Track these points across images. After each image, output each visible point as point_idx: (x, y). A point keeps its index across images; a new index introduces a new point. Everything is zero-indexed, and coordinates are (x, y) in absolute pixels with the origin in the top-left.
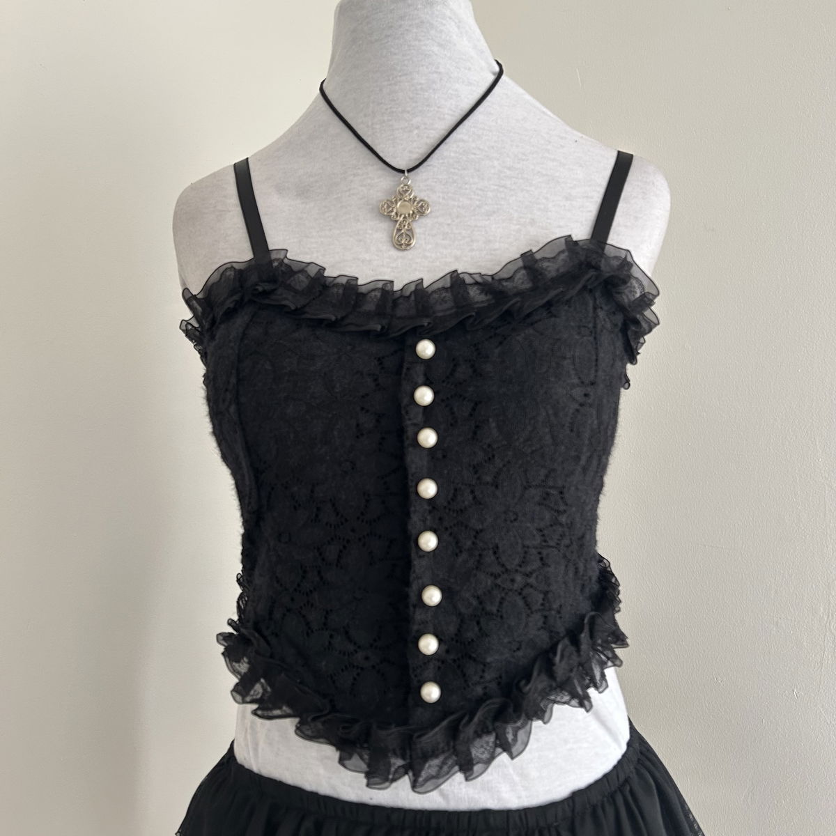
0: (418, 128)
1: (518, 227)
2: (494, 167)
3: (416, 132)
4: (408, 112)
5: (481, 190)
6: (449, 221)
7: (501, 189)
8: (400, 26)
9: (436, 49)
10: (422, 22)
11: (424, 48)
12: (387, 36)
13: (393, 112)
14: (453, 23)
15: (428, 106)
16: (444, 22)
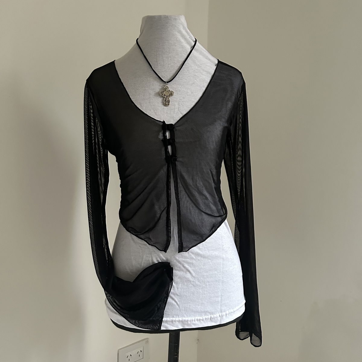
0: (170, 57)
1: (200, 88)
2: (192, 69)
3: (170, 58)
4: (168, 52)
5: (189, 77)
6: (181, 87)
7: (195, 76)
8: (166, 26)
9: (177, 33)
10: (173, 25)
11: (173, 33)
12: (162, 28)
13: (163, 52)
14: (181, 25)
15: (174, 50)
16: (179, 25)
